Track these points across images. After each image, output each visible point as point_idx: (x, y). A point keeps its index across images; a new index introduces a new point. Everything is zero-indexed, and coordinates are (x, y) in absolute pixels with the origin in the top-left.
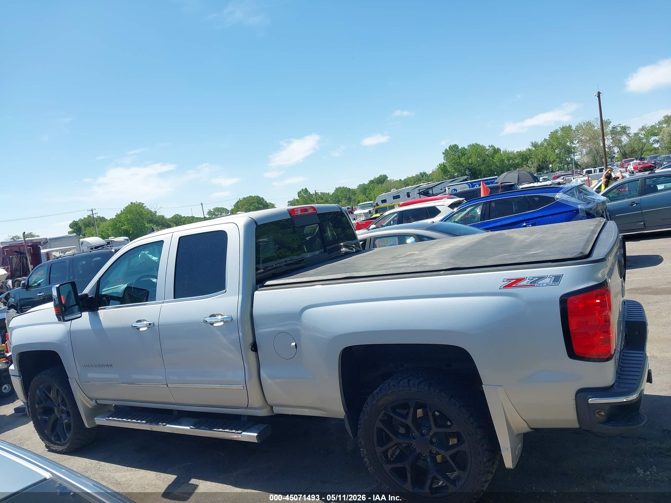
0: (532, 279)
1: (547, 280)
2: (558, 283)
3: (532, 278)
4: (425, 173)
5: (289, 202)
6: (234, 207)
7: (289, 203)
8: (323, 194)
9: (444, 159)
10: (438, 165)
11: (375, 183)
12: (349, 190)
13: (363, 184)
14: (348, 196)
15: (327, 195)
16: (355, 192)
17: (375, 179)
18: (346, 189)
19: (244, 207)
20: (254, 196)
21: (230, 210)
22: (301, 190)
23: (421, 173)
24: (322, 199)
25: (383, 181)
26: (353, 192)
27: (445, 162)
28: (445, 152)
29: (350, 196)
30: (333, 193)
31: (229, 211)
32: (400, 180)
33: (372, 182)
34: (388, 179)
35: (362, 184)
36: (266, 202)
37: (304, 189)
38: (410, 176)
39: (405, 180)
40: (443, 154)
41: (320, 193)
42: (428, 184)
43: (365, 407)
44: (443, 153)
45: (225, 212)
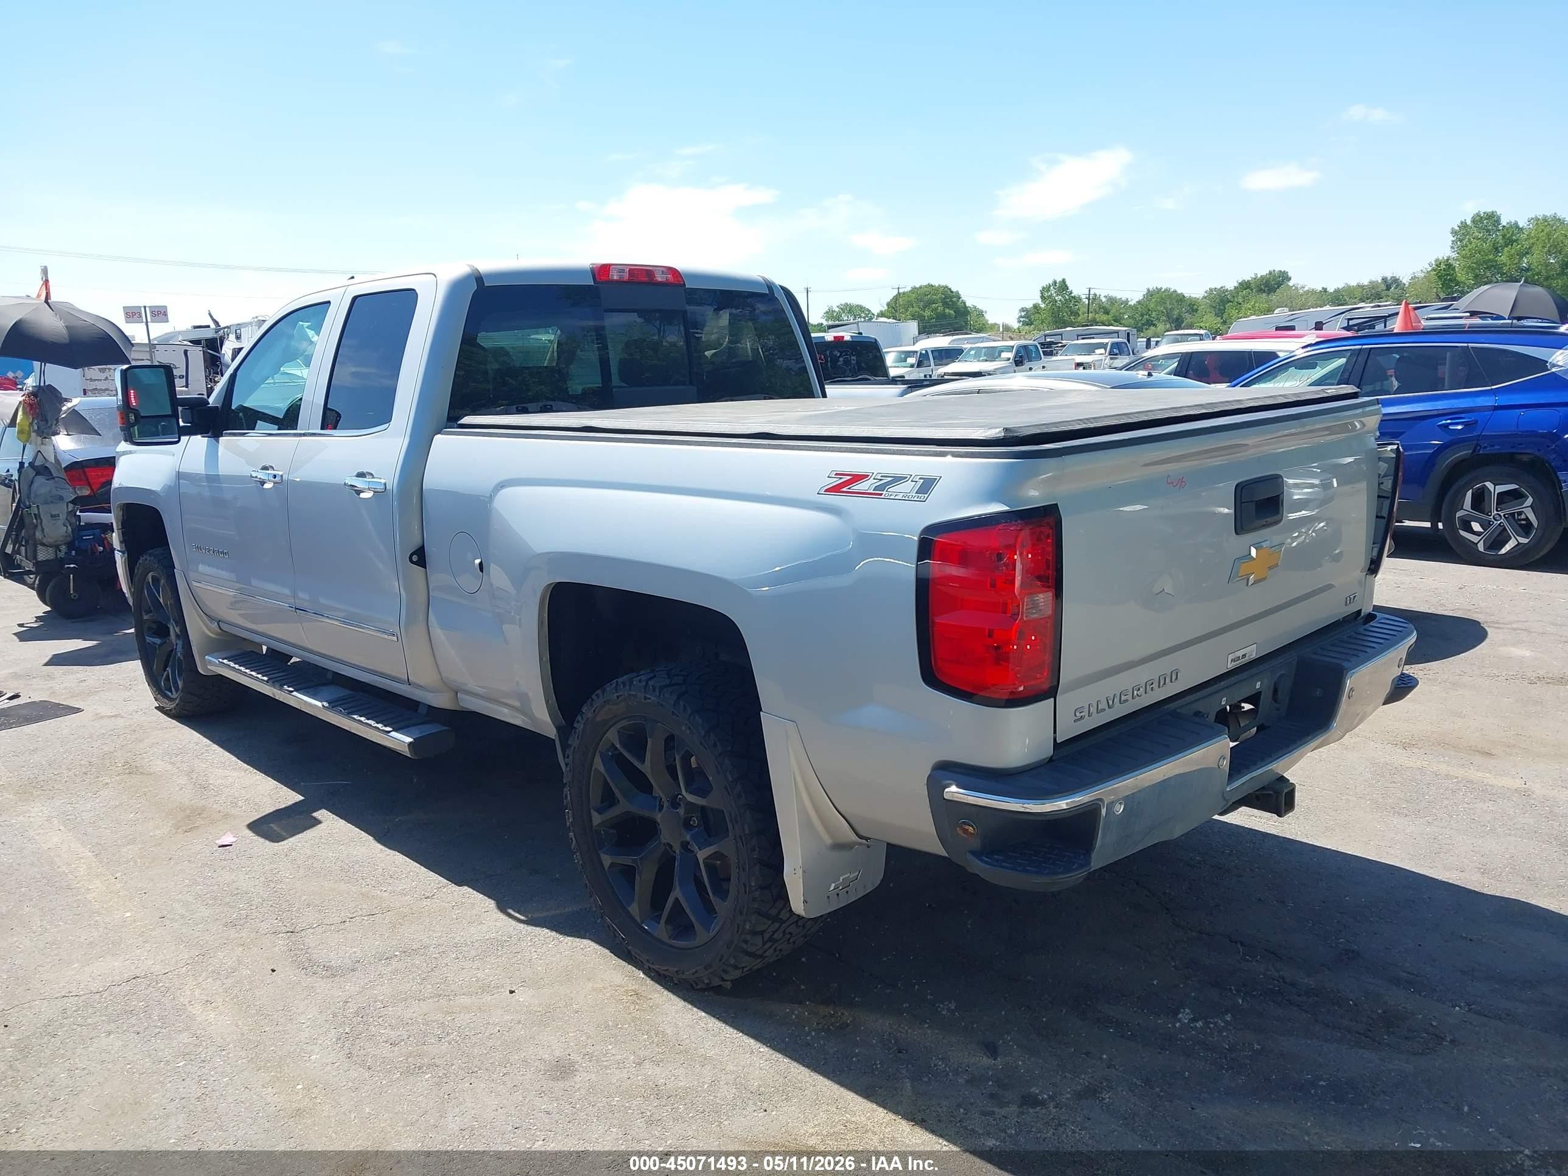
0: (881, 480)
1: (906, 487)
2: (926, 496)
3: (882, 476)
4: (1396, 281)
5: (1022, 310)
6: (886, 308)
7: (1023, 314)
8: (1112, 300)
9: (1452, 247)
10: (1433, 263)
11: (1252, 290)
12: (1180, 299)
13: (1222, 287)
14: (1176, 312)
15: (1122, 304)
16: (1195, 307)
17: (1255, 279)
18: (1174, 295)
19: (911, 309)
20: (937, 285)
21: (876, 314)
22: (1051, 282)
23: (1384, 280)
24: (1107, 312)
25: (1276, 286)
26: (1192, 306)
27: (1454, 255)
28: (1458, 228)
29: (1182, 314)
30: (1139, 302)
31: (874, 315)
32: (1325, 290)
33: (1245, 286)
34: (1291, 283)
35: (1219, 287)
36: (965, 303)
37: (1058, 281)
38: (1353, 283)
39: (1337, 291)
40: (1452, 233)
41: (1105, 296)
42: (1379, 306)
43: (578, 722)
44: (1454, 232)
45: (864, 315)
